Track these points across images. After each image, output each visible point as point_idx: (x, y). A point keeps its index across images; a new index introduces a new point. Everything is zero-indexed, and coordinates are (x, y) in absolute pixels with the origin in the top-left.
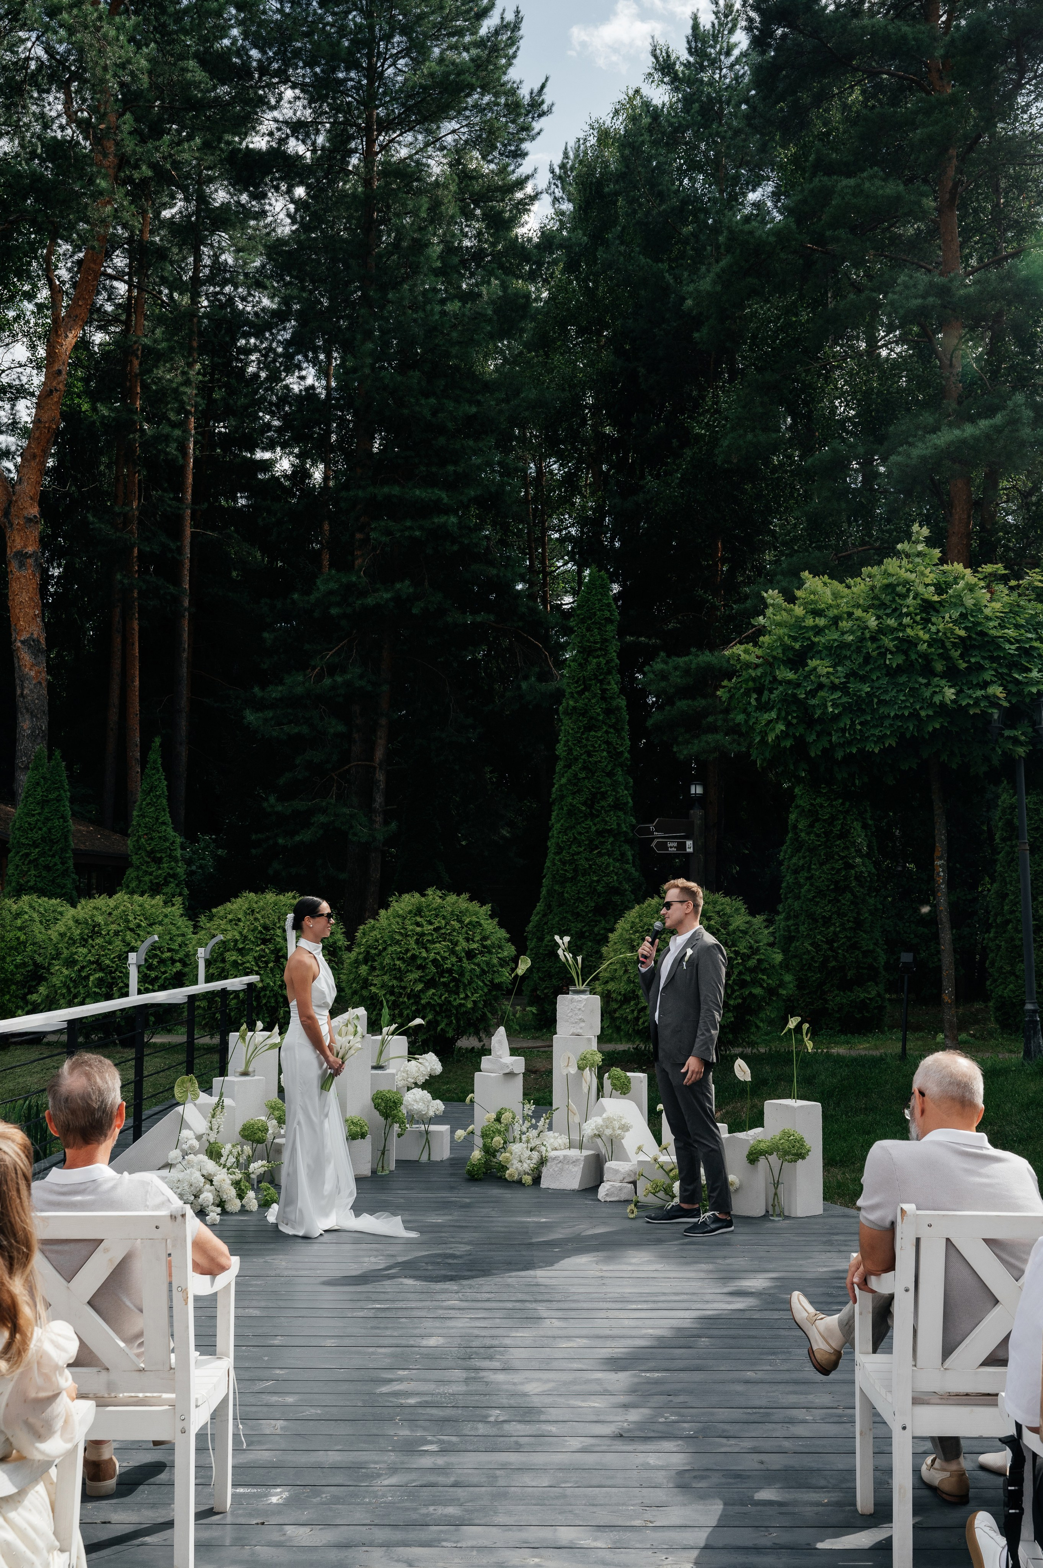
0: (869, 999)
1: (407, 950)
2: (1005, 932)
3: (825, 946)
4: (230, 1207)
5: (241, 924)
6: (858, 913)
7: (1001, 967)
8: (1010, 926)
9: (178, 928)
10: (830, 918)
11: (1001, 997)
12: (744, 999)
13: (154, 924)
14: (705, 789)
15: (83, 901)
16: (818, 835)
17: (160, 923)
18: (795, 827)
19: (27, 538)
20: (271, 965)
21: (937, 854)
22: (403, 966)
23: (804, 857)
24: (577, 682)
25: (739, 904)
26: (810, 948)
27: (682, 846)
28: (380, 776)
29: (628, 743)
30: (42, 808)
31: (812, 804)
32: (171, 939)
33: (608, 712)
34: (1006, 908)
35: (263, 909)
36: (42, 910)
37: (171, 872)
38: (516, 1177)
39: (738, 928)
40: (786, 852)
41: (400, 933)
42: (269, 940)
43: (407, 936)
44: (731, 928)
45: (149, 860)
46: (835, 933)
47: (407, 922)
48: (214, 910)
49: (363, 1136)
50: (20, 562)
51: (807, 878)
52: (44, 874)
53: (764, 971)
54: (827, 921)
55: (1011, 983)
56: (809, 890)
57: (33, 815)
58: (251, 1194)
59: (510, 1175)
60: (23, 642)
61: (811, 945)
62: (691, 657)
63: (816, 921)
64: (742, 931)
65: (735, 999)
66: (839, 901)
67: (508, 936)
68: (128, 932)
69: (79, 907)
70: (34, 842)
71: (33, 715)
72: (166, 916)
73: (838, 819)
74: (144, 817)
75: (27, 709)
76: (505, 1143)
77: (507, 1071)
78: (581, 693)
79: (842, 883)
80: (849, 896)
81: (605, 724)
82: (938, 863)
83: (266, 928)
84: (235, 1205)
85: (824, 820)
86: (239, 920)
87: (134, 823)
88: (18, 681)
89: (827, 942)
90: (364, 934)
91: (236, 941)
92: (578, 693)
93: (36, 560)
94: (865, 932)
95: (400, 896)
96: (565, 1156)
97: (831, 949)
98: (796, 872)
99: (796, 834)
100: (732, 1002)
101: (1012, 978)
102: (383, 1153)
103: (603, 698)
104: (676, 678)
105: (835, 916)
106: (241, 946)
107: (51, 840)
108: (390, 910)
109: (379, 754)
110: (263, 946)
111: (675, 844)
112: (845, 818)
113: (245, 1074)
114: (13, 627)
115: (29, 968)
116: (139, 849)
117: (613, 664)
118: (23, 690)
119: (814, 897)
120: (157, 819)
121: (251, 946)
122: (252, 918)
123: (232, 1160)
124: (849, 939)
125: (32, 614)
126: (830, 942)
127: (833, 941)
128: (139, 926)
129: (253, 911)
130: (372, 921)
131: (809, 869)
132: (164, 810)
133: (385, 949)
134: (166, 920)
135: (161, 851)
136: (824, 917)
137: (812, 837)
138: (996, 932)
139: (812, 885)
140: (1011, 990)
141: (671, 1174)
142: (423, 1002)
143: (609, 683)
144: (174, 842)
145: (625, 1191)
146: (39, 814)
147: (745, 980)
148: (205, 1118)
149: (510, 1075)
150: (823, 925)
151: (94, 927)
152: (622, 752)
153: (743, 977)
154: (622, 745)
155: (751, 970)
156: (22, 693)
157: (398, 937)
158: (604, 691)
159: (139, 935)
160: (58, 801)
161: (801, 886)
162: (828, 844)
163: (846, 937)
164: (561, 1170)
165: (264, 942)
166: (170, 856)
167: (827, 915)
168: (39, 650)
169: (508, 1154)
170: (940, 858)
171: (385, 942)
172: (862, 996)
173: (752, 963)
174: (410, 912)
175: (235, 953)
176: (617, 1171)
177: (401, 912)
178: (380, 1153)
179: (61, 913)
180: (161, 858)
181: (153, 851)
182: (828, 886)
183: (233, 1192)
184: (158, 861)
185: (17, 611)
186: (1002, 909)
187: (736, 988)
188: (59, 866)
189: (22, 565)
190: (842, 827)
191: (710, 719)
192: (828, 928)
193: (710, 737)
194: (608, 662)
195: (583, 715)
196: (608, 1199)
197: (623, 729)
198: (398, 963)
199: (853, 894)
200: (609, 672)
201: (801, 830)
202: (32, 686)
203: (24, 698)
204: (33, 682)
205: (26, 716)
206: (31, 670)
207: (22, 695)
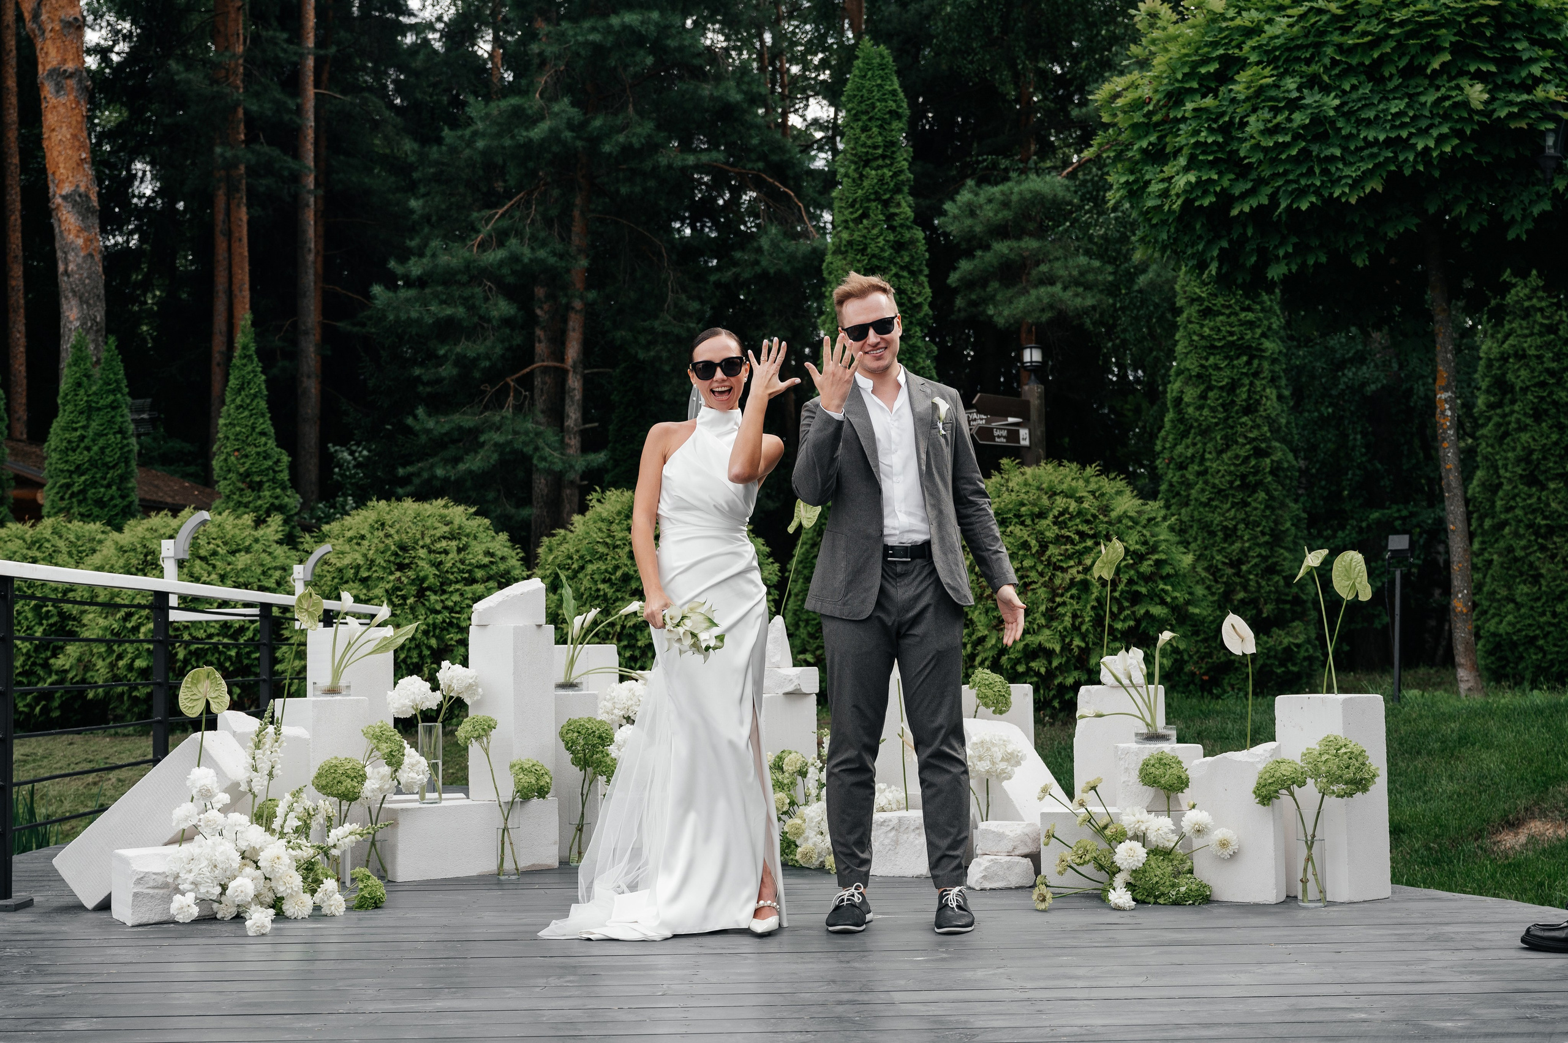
0: (1298, 646)
1: (617, 568)
2: (1497, 541)
3: (1230, 571)
4: (289, 908)
5: (366, 543)
6: (1276, 522)
7: (1494, 592)
8: (1507, 530)
9: (275, 558)
10: (1235, 528)
11: (1494, 635)
12: (1138, 621)
13: (239, 551)
14: (1044, 355)
15: (132, 522)
16: (1213, 410)
17: (248, 550)
18: (1178, 401)
19: (66, 50)
20: (411, 601)
21: (1441, 382)
22: (610, 592)
23: (1194, 444)
24: (852, 205)
25: (1120, 484)
26: (1204, 574)
27: (1013, 435)
28: (574, 383)
29: (928, 291)
30: (89, 418)
31: (1202, 366)
32: (264, 573)
33: (899, 246)
34: (1499, 503)
35: (399, 521)
36: (72, 538)
37: (277, 502)
38: (816, 863)
39: (1125, 515)
40: (1165, 440)
41: (606, 544)
42: (408, 566)
43: (615, 547)
44: (1114, 515)
45: (242, 486)
46: (1242, 551)
47: (614, 527)
48: (325, 528)
49: (542, 792)
50: (57, 84)
51: (1199, 474)
52: (96, 511)
53: (1166, 578)
54: (1230, 534)
55: (1508, 613)
56: (1203, 490)
57: (76, 430)
58: (330, 884)
59: (805, 855)
60: (65, 198)
61: (1207, 569)
62: (1010, 184)
63: (1213, 534)
64: (1131, 518)
65: (1124, 621)
66: (1247, 504)
67: (768, 549)
68: (198, 562)
69: (126, 529)
70: (78, 467)
71: (82, 301)
72: (257, 541)
73: (1243, 385)
74: (234, 426)
75: (74, 292)
76: (792, 803)
77: (790, 688)
78: (858, 221)
79: (1251, 478)
80: (1262, 495)
81: (895, 264)
82: (1443, 396)
83: (403, 548)
84: (300, 905)
85: (1222, 388)
86: (363, 537)
87: (220, 435)
88: (59, 254)
89: (1231, 564)
90: (551, 550)
91: (358, 567)
92: (854, 220)
93: (80, 81)
94: (1287, 549)
95: (603, 492)
96: (900, 819)
97: (1238, 574)
98: (1182, 467)
99: (1180, 412)
100: (1119, 626)
101: (1511, 606)
102: (580, 829)
103: (891, 228)
104: (988, 212)
105: (1242, 526)
106: (365, 574)
107: (105, 464)
108: (589, 514)
109: (572, 352)
110: (398, 574)
111: (1005, 433)
112: (1251, 384)
113: (333, 691)
114: (50, 177)
115: (52, 621)
116: (229, 471)
117: (902, 177)
118: (67, 265)
119: (1210, 499)
120: (253, 429)
121: (381, 574)
122: (381, 534)
123: (293, 822)
124: (1265, 558)
125: (76, 158)
126: (1236, 564)
127: (1240, 562)
128: (214, 553)
129: (383, 525)
130: (562, 532)
131: (1203, 459)
132: (263, 415)
133: (582, 568)
134: (256, 547)
135: (260, 473)
136: (1226, 527)
137: (1206, 412)
138: (1483, 542)
139: (1206, 482)
140: (1509, 624)
141: (1108, 832)
142: (639, 644)
143: (899, 205)
144: (278, 461)
145: (1017, 870)
146: (84, 427)
147: (1137, 593)
148: (244, 747)
149: (795, 694)
150: (1225, 540)
151: (146, 555)
152: (919, 306)
153: (1135, 588)
154: (919, 294)
155: (1147, 579)
156: (66, 271)
157: (601, 549)
158: (890, 217)
159: (214, 567)
160: (114, 408)
161: (1189, 486)
162: (1230, 422)
163: (1259, 555)
164: (896, 842)
165: (401, 567)
166: (274, 480)
167: (1230, 524)
168: (88, 209)
169: (797, 821)
170: (1445, 389)
171: (582, 557)
172: (1286, 642)
173: (1146, 567)
174: (619, 513)
175: (357, 585)
176: (1000, 836)
177: (605, 515)
178: (573, 829)
179: (100, 542)
180: (260, 484)
181: (248, 474)
182: (1231, 483)
183: (297, 880)
184: (257, 487)
185: (55, 154)
186: (1493, 503)
187: (1126, 604)
188: (118, 501)
189: (59, 88)
190: (1250, 397)
191: (1044, 268)
192: (1233, 543)
193: (1042, 290)
194: (895, 175)
195: (863, 251)
196: (988, 885)
197: (921, 271)
198: (601, 586)
199: (1268, 492)
200: (898, 190)
201: (1188, 405)
202: (79, 260)
203: (69, 276)
204: (82, 254)
205: (74, 302)
206: (78, 236)
207: (66, 272)
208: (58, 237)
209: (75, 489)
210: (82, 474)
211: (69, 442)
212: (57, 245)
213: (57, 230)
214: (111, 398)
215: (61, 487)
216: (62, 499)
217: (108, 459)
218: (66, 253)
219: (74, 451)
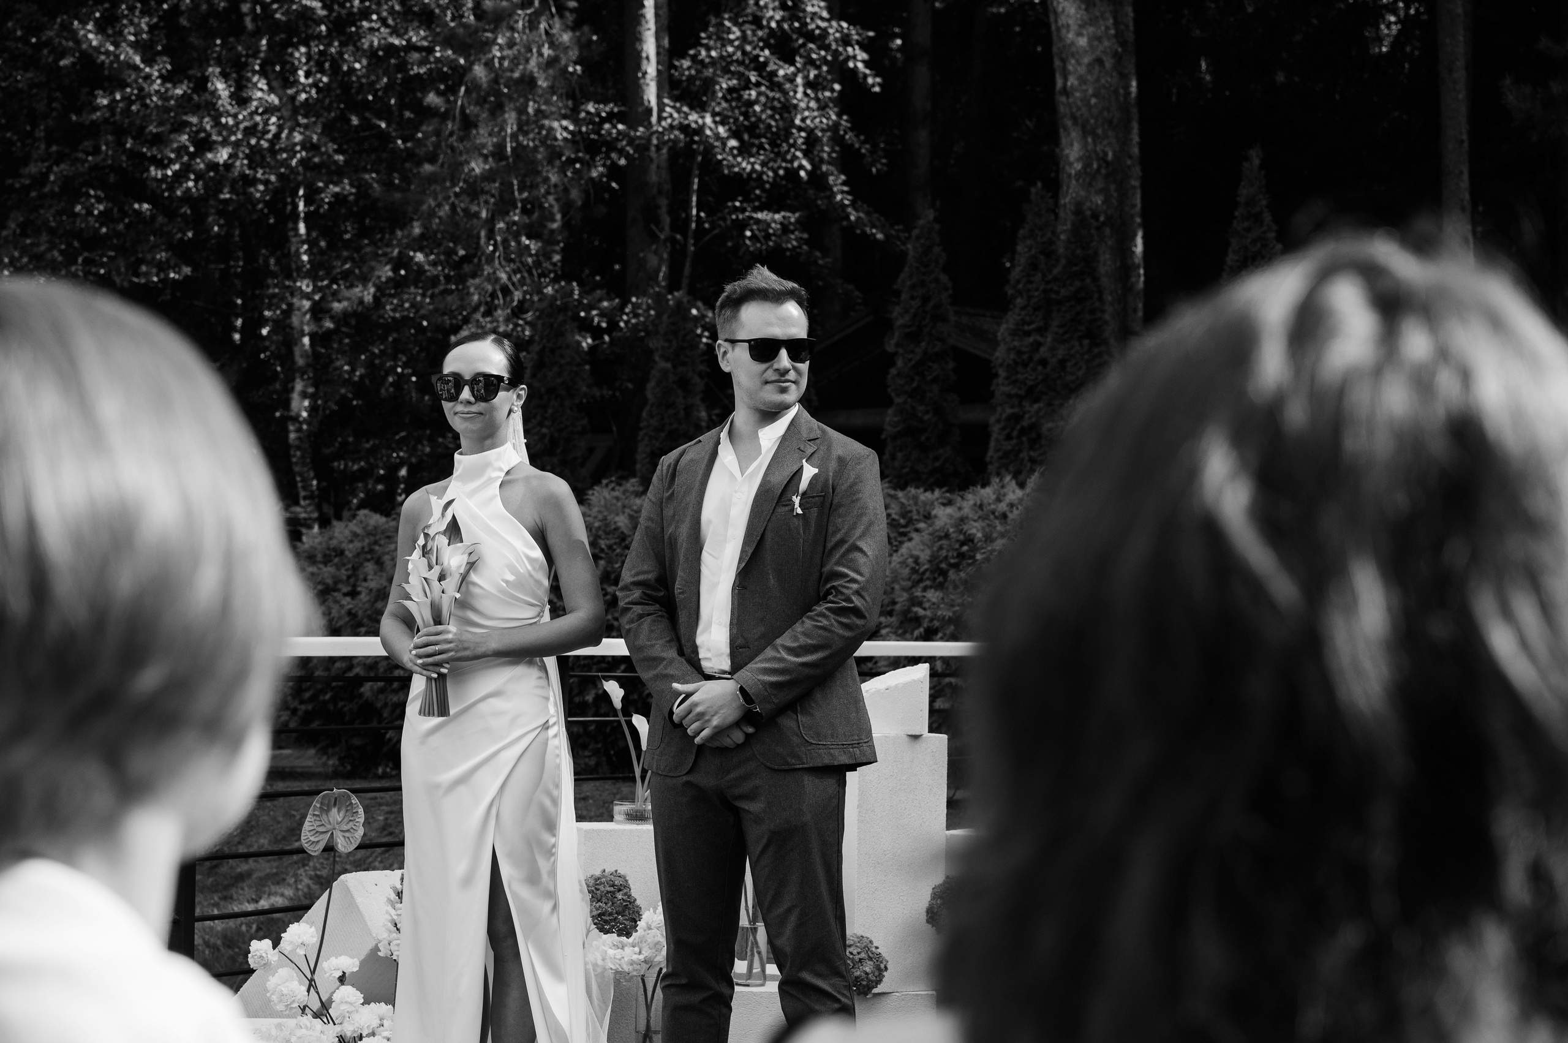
30: (1046, 317)
57: (1028, 334)
71: (1086, 131)
75: (1074, 118)
88: (1057, 63)
118: (1066, 79)
146: (1040, 330)
156: (1065, 88)
202: (1082, 70)
203: (1068, 97)
204: (1086, 60)
205: (1074, 134)
206: (1079, 34)
207: (1065, 91)
208: (1055, 38)
209: (1025, 423)
210: (1037, 401)
211: (1019, 353)
212: (1055, 50)
213: (1053, 27)
214: (1078, 284)
215: (1008, 419)
216: (1009, 437)
217: (1069, 378)
218: (1064, 61)
219: (1025, 365)
